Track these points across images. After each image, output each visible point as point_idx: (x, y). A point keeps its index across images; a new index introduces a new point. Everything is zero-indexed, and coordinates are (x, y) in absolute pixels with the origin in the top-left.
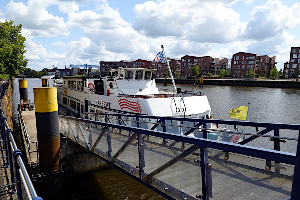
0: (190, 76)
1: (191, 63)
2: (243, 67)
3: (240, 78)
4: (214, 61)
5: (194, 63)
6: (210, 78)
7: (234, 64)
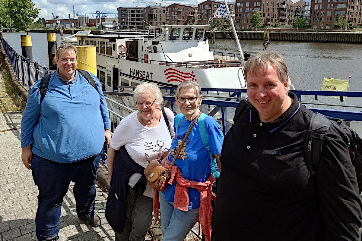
0: (249, 28)
1: (251, 8)
2: (329, 13)
3: (325, 29)
4: (284, 5)
5: (255, 8)
6: (279, 29)
7: (315, 9)
